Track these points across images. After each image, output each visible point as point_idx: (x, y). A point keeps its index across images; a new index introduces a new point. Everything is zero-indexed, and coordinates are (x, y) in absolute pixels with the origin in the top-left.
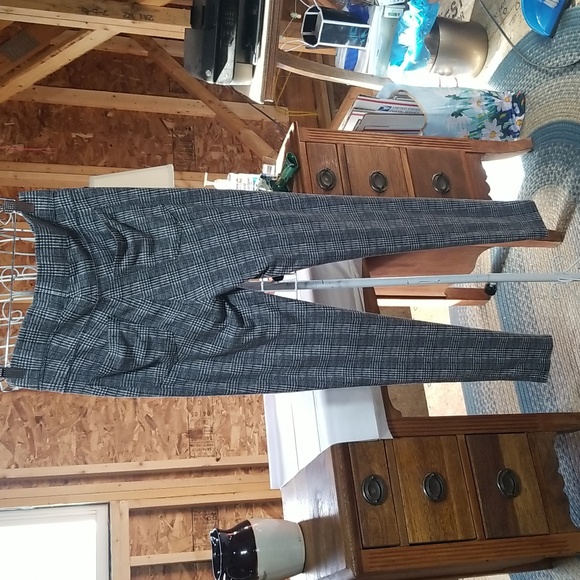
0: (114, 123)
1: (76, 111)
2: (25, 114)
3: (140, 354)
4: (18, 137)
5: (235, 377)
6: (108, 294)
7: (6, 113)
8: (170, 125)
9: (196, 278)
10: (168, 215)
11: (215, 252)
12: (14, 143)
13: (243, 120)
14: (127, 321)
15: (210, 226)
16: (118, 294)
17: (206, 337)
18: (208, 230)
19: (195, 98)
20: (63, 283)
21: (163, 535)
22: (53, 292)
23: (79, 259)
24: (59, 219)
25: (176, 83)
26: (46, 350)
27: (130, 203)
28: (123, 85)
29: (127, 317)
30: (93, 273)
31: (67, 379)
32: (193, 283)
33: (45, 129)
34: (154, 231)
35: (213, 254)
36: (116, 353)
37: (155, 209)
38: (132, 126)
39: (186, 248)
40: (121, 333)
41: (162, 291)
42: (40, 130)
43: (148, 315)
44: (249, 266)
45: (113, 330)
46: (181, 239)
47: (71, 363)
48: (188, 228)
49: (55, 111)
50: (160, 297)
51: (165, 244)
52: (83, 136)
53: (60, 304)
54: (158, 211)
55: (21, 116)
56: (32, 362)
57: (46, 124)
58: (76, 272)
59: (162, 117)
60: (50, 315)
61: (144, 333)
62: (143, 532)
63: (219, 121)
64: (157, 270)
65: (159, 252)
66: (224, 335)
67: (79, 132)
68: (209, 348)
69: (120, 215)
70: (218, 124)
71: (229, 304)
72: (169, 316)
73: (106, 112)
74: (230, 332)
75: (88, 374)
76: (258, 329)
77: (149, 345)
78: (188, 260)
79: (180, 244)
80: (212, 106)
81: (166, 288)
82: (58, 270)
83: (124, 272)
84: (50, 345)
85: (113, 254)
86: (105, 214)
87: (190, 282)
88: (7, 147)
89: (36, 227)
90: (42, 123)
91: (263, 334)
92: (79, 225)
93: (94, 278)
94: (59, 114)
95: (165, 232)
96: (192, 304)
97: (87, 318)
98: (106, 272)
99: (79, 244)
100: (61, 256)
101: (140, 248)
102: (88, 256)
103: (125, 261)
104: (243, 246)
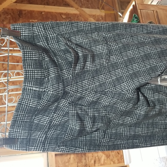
0: (44, 16)
1: (31, 12)
2: (13, 13)
3: (88, 125)
4: (11, 21)
5: (143, 137)
6: (68, 89)
7: (7, 13)
8: (64, 17)
9: (121, 77)
10: (102, 39)
11: (131, 61)
12: (10, 23)
13: (89, 15)
14: (80, 105)
15: (127, 45)
16: (74, 88)
17: (128, 113)
18: (126, 47)
19: (72, 7)
20: (40, 82)
21: (67, 162)
22: (34, 88)
23: (50, 67)
24: (36, 41)
25: (66, 2)
26: (31, 126)
27: (78, 31)
28: (47, 3)
29: (80, 102)
30: (59, 76)
31: (44, 143)
32: (119, 80)
33: (21, 19)
34: (94, 48)
35: (130, 62)
36: (74, 125)
37: (93, 34)
38: (51, 17)
39: (114, 58)
40: (77, 113)
41: (100, 85)
42: (19, 19)
43: (93, 101)
44: (153, 69)
45: (72, 112)
46: (110, 53)
47: (46, 133)
48: (114, 46)
49: (24, 12)
50: (99, 89)
51: (100, 56)
52: (34, 21)
53: (39, 96)
54: (95, 35)
55: (12, 14)
56: (22, 134)
57: (21, 17)
58: (49, 75)
59: (61, 14)
60: (33, 103)
61: (91, 113)
62: (60, 162)
63: (81, 15)
64: (97, 72)
65: (97, 61)
66: (138, 112)
67: (32, 19)
68: (128, 120)
69: (73, 38)
70: (80, 16)
71: (141, 93)
72: (105, 101)
73: (42, 12)
74: (141, 110)
75: (57, 139)
76: (158, 107)
77: (94, 120)
78: (115, 66)
79: (109, 56)
80: (78, 10)
81: (103, 84)
82: (38, 74)
83: (78, 74)
84: (33, 122)
85: (70, 63)
86: (64, 38)
87: (117, 79)
88: (8, 25)
89: (22, 46)
90: (20, 17)
91: (160, 110)
92: (48, 45)
93: (59, 78)
94: (25, 13)
95: (100, 49)
96: (120, 94)
97: (56, 104)
98: (67, 74)
99: (50, 57)
100: (39, 65)
101: (87, 59)
102: (55, 64)
103: (78, 67)
104: (147, 57)
